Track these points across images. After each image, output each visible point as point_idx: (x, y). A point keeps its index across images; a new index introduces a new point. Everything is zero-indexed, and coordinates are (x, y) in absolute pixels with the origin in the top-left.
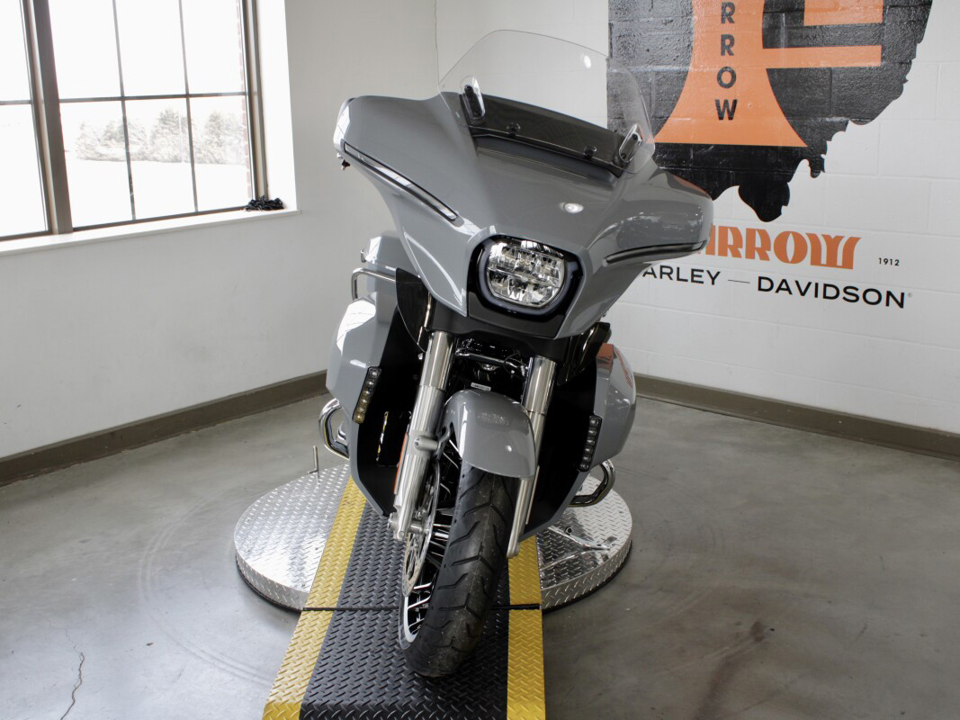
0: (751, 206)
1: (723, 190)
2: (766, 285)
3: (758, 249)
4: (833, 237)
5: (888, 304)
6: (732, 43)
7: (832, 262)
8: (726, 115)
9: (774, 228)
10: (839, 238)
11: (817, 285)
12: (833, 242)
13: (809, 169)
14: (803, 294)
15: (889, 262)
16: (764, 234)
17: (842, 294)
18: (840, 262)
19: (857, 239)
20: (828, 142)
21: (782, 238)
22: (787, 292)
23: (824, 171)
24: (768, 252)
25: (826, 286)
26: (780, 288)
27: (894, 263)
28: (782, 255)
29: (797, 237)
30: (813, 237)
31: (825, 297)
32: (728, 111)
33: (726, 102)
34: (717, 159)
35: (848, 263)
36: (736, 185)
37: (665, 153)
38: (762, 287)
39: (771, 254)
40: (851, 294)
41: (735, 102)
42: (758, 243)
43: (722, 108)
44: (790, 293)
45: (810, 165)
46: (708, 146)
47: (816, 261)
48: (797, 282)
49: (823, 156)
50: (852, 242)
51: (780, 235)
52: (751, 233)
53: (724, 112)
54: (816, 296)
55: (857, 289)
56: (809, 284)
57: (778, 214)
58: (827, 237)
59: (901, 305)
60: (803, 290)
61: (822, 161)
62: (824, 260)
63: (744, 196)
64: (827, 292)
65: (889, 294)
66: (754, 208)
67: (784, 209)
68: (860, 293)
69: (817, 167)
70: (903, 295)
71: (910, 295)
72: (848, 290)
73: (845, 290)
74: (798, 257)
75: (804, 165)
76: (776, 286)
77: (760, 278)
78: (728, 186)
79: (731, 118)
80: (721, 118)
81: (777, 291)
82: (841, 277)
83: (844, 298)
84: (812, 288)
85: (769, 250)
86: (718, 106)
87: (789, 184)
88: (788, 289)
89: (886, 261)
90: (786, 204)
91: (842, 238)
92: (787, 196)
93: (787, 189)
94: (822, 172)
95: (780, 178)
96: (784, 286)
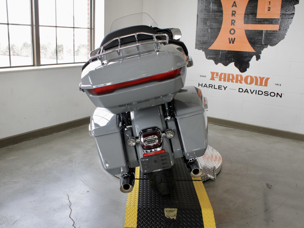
0: (238, 68)
1: (230, 63)
2: (241, 90)
3: (239, 80)
4: (262, 77)
5: (277, 97)
6: (235, 22)
7: (261, 84)
8: (232, 42)
9: (244, 74)
10: (264, 78)
11: (256, 91)
12: (262, 79)
13: (256, 58)
14: (252, 93)
16: (241, 76)
17: (264, 93)
18: (263, 84)
20: (262, 51)
21: (247, 78)
24: (242, 81)
25: (259, 91)
26: (245, 91)
27: (279, 85)
28: (246, 82)
29: (251, 77)
30: (256, 78)
31: (258, 94)
32: (232, 41)
33: (232, 39)
34: (228, 54)
35: (266, 85)
36: (234, 62)
37: (212, 52)
38: (240, 91)
39: (243, 82)
40: (266, 94)
41: (235, 39)
42: (239, 79)
43: (230, 40)
44: (248, 93)
45: (256, 57)
46: (225, 51)
47: (256, 84)
48: (250, 90)
49: (260, 55)
50: (268, 79)
51: (246, 76)
52: (237, 76)
53: (231, 41)
54: (256, 94)
55: (268, 92)
56: (254, 90)
57: (246, 70)
58: (260, 77)
59: (281, 97)
60: (252, 92)
61: (260, 56)
62: (259, 84)
63: (236, 65)
64: (259, 93)
65: (278, 94)
66: (238, 69)
67: (248, 69)
68: (269, 93)
69: (258, 58)
70: (281, 94)
71: (283, 94)
72: (266, 92)
73: (265, 92)
74: (251, 83)
76: (244, 91)
77: (239, 89)
78: (231, 62)
79: (233, 43)
80: (230, 43)
81: (244, 92)
82: (263, 89)
83: (264, 95)
84: (255, 92)
85: (243, 80)
86: (229, 40)
88: (248, 92)
89: (277, 85)
90: (248, 67)
91: (265, 78)
92: (249, 66)
93: (249, 64)
94: (259, 59)
95: (247, 61)
96: (246, 91)
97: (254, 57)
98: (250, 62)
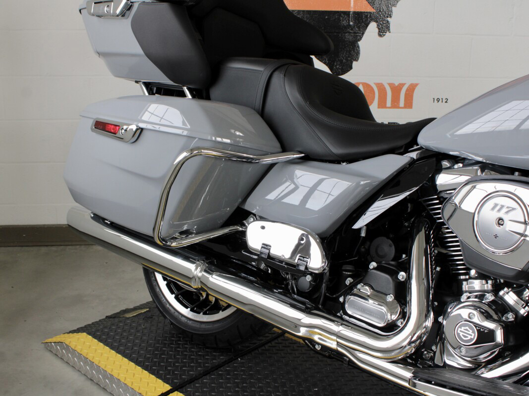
0: (325, 63)
4: (397, 84)
7: (395, 104)
10: (401, 85)
12: (396, 90)
13: (377, 30)
15: (441, 100)
18: (402, 104)
19: (417, 85)
20: (393, 8)
23: (390, 32)
27: (444, 101)
29: (366, 87)
30: (380, 86)
35: (409, 104)
45: (378, 27)
47: (382, 105)
49: (389, 19)
50: (412, 88)
57: (350, 68)
58: (391, 85)
61: (388, 23)
62: (389, 104)
66: (327, 65)
67: (354, 63)
69: (384, 29)
82: (401, 116)
87: (359, 43)
89: (438, 100)
90: (357, 59)
91: (404, 84)
92: (358, 53)
93: (358, 47)
94: (388, 33)
95: (352, 38)
97: (373, 27)
98: (360, 43)
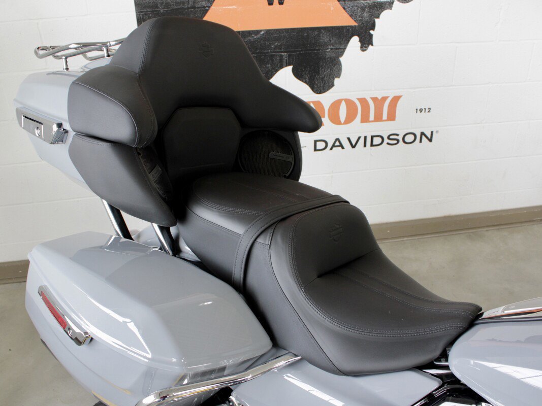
0: (305, 82)
1: (277, 71)
2: (321, 145)
4: (380, 98)
5: (421, 141)
7: (378, 118)
9: (327, 98)
10: (384, 99)
11: (365, 138)
12: (379, 102)
13: (359, 44)
14: (353, 147)
15: (424, 110)
16: (318, 105)
17: (386, 140)
18: (385, 117)
19: (400, 97)
20: (376, 20)
21: (336, 105)
22: (340, 148)
23: (372, 45)
26: (334, 146)
27: (427, 110)
28: (335, 120)
29: (349, 103)
30: (363, 101)
31: (372, 145)
34: (267, 43)
35: (392, 117)
36: (290, 65)
39: (325, 120)
40: (393, 139)
44: (343, 148)
45: (360, 41)
46: (258, 32)
48: (349, 139)
49: (372, 32)
50: (396, 99)
51: (333, 103)
54: (365, 146)
55: (398, 135)
56: (359, 138)
57: (332, 85)
58: (374, 99)
59: (430, 140)
60: (354, 144)
61: (371, 36)
62: (372, 117)
63: (298, 74)
65: (422, 134)
66: (308, 84)
67: (336, 81)
68: (400, 138)
69: (366, 42)
70: (432, 133)
71: (437, 132)
73: (388, 138)
74: (350, 119)
75: (355, 41)
76: (330, 146)
78: (281, 67)
79: (281, 3)
80: (271, 3)
81: (331, 149)
82: (384, 128)
83: (388, 144)
85: (323, 117)
88: (341, 146)
89: (421, 110)
90: (338, 76)
91: (387, 97)
92: (339, 69)
94: (370, 47)
95: (333, 55)
96: (337, 144)
98: (342, 59)
